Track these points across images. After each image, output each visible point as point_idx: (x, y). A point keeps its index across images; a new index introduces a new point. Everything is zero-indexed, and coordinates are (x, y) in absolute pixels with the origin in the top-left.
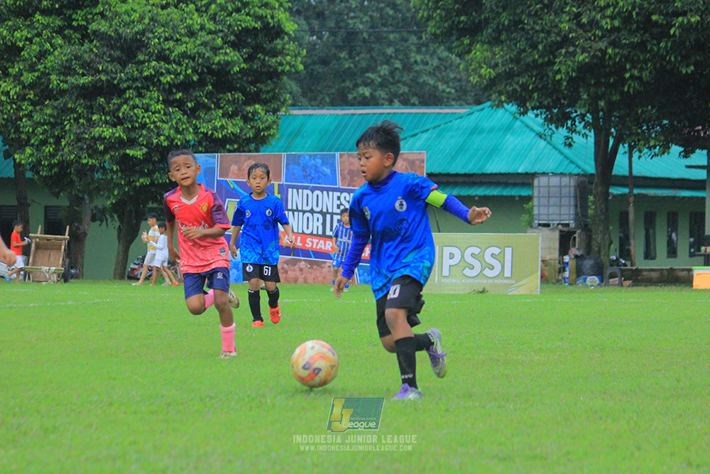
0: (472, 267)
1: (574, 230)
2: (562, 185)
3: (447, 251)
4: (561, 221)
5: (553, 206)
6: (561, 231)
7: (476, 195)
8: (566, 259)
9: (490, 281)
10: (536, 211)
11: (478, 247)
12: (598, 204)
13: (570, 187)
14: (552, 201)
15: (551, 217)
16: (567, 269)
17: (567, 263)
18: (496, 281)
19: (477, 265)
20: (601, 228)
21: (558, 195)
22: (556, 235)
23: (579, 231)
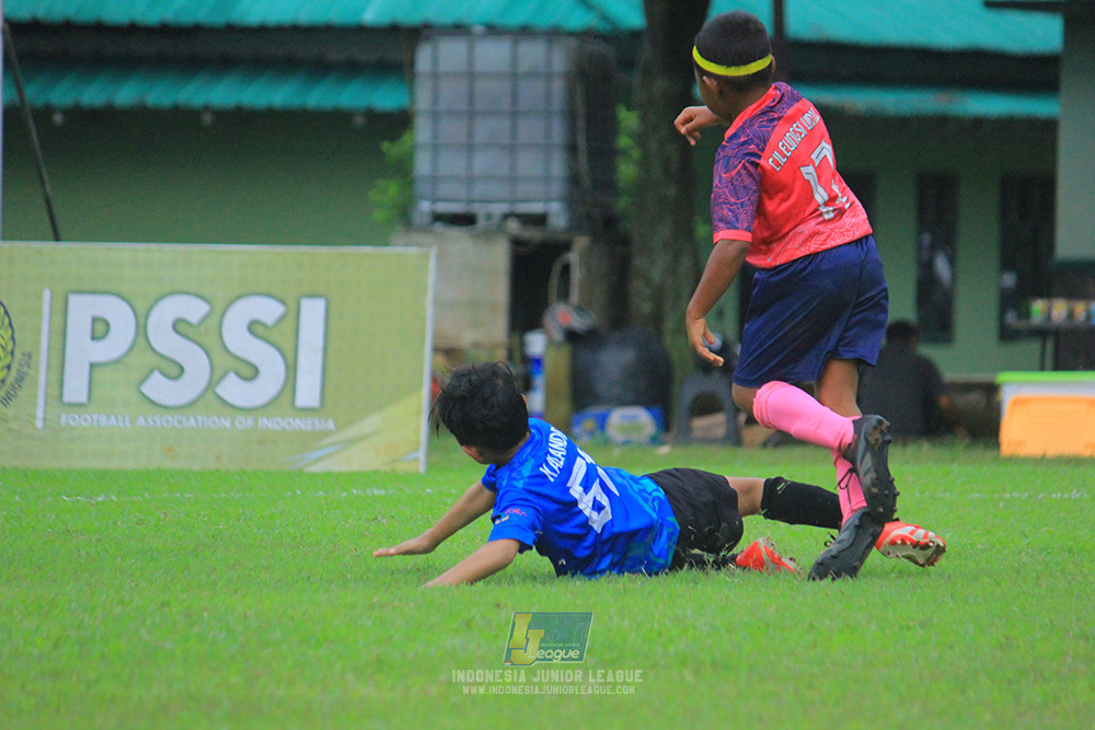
0: (176, 371)
1: (563, 237)
2: (523, 67)
3: (82, 309)
4: (513, 202)
5: (488, 146)
6: (516, 243)
7: (207, 108)
8: (536, 343)
9: (244, 423)
10: (422, 165)
11: (198, 296)
12: (653, 145)
13: (549, 76)
14: (484, 129)
15: (480, 189)
16: (539, 381)
17: (538, 362)
18: (265, 423)
19: (196, 364)
20: (664, 231)
21: (506, 106)
22: (498, 256)
23: (581, 242)
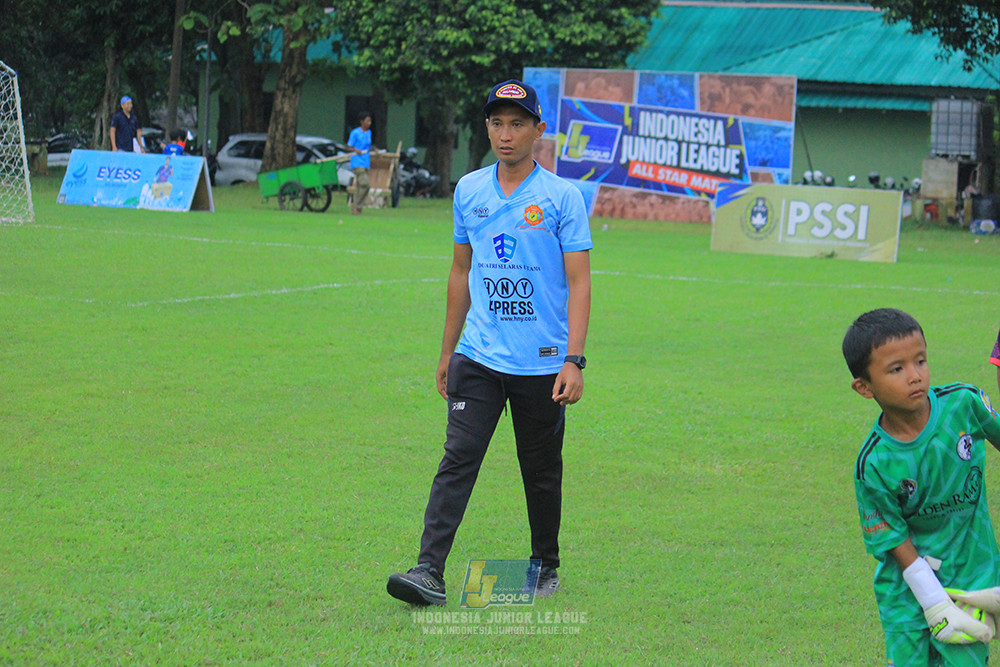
0: (821, 226)
3: (794, 206)
9: (842, 243)
11: (830, 203)
18: (848, 244)
19: (827, 224)
